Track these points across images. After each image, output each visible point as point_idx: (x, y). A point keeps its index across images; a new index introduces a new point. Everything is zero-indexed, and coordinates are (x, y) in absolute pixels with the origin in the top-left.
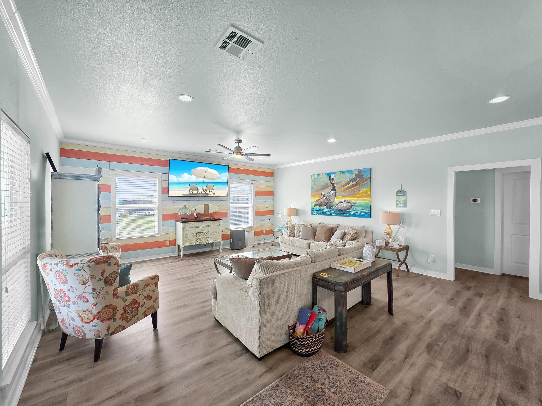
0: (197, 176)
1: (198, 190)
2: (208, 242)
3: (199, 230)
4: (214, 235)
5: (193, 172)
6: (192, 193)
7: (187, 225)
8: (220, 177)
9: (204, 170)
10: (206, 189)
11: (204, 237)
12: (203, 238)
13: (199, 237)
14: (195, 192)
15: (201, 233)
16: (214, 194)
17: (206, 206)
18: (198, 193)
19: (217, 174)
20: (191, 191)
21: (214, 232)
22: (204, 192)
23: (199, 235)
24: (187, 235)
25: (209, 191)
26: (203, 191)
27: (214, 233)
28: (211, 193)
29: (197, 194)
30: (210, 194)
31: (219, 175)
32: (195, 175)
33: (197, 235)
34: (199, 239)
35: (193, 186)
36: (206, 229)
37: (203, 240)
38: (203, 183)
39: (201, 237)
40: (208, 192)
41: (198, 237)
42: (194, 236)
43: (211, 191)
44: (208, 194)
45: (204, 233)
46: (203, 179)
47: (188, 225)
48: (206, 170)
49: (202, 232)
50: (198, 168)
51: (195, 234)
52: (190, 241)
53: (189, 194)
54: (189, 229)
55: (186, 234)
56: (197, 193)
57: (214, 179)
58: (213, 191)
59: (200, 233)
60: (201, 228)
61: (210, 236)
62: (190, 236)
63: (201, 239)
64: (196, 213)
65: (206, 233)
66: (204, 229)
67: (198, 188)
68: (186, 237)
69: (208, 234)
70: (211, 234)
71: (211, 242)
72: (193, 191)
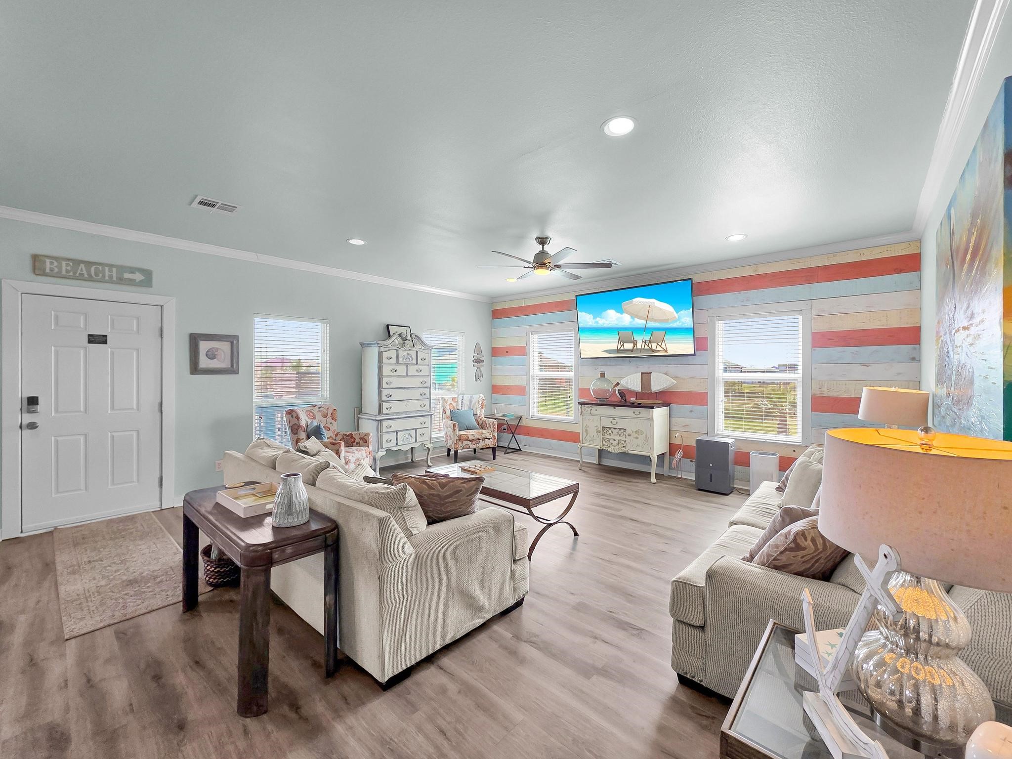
0: (633, 316)
1: (635, 343)
2: (624, 450)
3: (607, 423)
4: (637, 438)
5: (625, 307)
6: (622, 348)
7: (587, 409)
8: (677, 317)
9: (646, 303)
10: (650, 341)
11: (617, 437)
12: (615, 440)
13: (609, 437)
14: (628, 346)
15: (613, 430)
16: (666, 351)
17: (646, 377)
18: (635, 348)
19: (673, 312)
20: (622, 344)
21: (636, 432)
22: (646, 347)
23: (608, 433)
24: (588, 429)
25: (656, 344)
26: (644, 344)
27: (637, 435)
28: (659, 348)
30: (658, 351)
31: (675, 313)
32: (629, 313)
33: (605, 431)
34: (606, 440)
35: (624, 334)
36: (621, 424)
37: (615, 443)
38: (645, 329)
39: (612, 437)
40: (654, 346)
41: (606, 436)
42: (598, 432)
43: (660, 344)
44: (654, 351)
45: (617, 430)
46: (644, 322)
48: (651, 304)
49: (615, 429)
50: (634, 300)
51: (600, 429)
52: (591, 441)
53: (618, 351)
54: (591, 417)
55: (586, 426)
56: (633, 347)
57: (666, 321)
58: (663, 345)
59: (610, 428)
60: (611, 420)
61: (628, 439)
62: (592, 432)
63: (612, 441)
64: (619, 390)
65: (622, 431)
66: (617, 422)
67: (634, 339)
68: (586, 431)
69: (625, 433)
70: (629, 435)
71: (630, 452)
72: (624, 344)
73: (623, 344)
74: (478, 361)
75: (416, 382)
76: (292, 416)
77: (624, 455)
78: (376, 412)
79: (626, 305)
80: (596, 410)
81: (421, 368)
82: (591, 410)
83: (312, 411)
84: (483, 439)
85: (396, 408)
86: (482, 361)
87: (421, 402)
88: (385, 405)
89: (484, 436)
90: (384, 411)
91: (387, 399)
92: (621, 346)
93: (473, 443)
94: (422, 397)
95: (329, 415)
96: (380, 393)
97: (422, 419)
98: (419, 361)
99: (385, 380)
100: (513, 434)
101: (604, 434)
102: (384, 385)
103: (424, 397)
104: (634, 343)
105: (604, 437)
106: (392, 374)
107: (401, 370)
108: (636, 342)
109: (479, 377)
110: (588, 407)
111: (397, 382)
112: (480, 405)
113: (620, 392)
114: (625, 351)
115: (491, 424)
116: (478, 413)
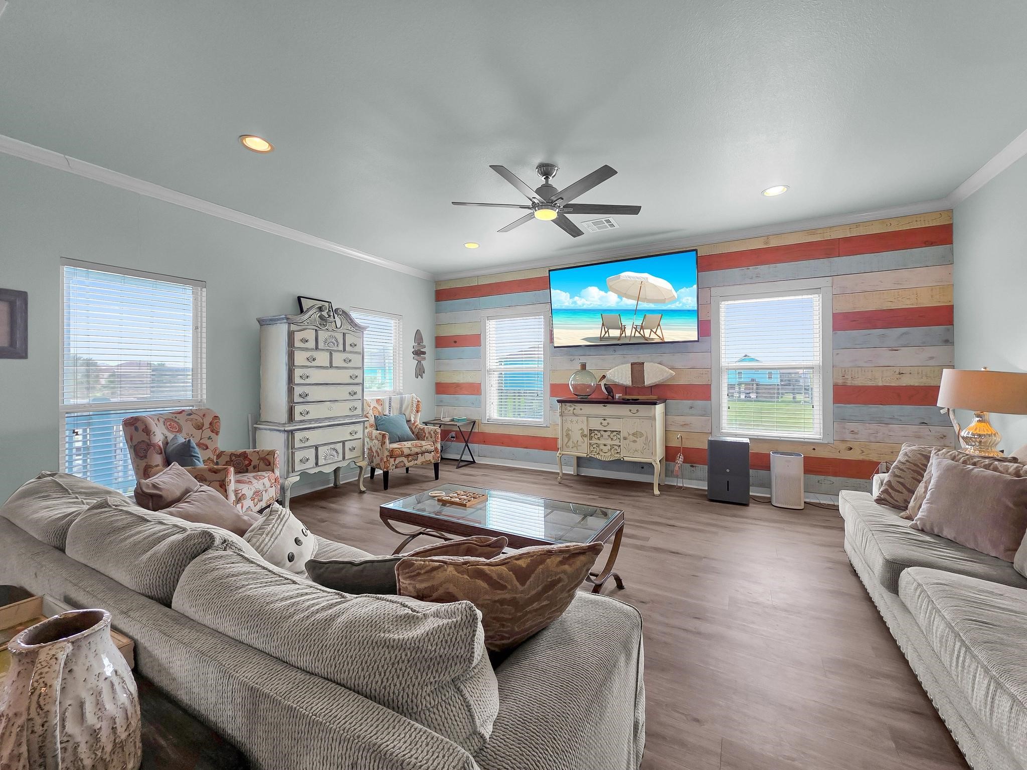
0: (621, 294)
1: (623, 329)
2: (617, 457)
3: (595, 424)
4: (635, 441)
5: (611, 284)
6: (607, 335)
7: (569, 408)
8: (676, 296)
9: (638, 278)
10: (642, 326)
11: (609, 442)
12: (605, 445)
13: (598, 442)
14: (614, 333)
15: (602, 433)
16: (662, 338)
17: (637, 369)
18: (624, 335)
19: (671, 291)
20: (606, 330)
21: (633, 434)
22: (637, 334)
23: (596, 437)
24: (570, 432)
25: (650, 330)
26: (634, 330)
27: (635, 439)
28: (653, 335)
29: (619, 338)
30: (651, 338)
31: (674, 291)
32: (615, 291)
33: (593, 435)
34: (595, 446)
35: (610, 318)
36: (615, 425)
37: (605, 449)
38: (636, 311)
39: (602, 442)
40: (647, 333)
41: (594, 441)
42: (583, 436)
43: (654, 330)
44: (646, 338)
45: (609, 433)
46: (635, 302)
47: (572, 409)
48: (643, 280)
49: (605, 431)
50: (621, 274)
51: (586, 432)
52: (576, 445)
53: (601, 339)
54: (575, 419)
55: (568, 430)
56: (621, 335)
57: (663, 301)
58: (659, 332)
59: (599, 431)
60: (601, 420)
61: (623, 443)
62: (576, 436)
63: (602, 447)
64: (605, 384)
65: (615, 433)
66: (608, 424)
67: (621, 324)
68: (568, 435)
69: (619, 436)
70: (625, 439)
71: (626, 459)
72: (610, 330)
73: (608, 331)
74: (418, 353)
75: (342, 376)
76: (136, 429)
77: (619, 464)
78: (284, 418)
79: (611, 280)
80: (581, 409)
81: (350, 356)
82: (574, 409)
83: (176, 420)
84: (423, 453)
85: (315, 412)
86: (424, 353)
87: (350, 405)
88: (298, 409)
89: (423, 449)
90: (297, 417)
91: (301, 400)
92: (606, 333)
93: (410, 459)
94: (352, 398)
95: (207, 425)
96: (291, 391)
97: (352, 428)
98: (348, 348)
99: (298, 372)
100: (466, 442)
101: (591, 439)
102: (297, 380)
103: (355, 397)
104: (621, 329)
105: (591, 441)
106: (309, 364)
107: (322, 358)
108: (625, 328)
109: (420, 372)
110: (570, 406)
111: (317, 376)
112: (414, 409)
113: (606, 386)
114: (610, 338)
115: (432, 432)
116: (412, 419)
